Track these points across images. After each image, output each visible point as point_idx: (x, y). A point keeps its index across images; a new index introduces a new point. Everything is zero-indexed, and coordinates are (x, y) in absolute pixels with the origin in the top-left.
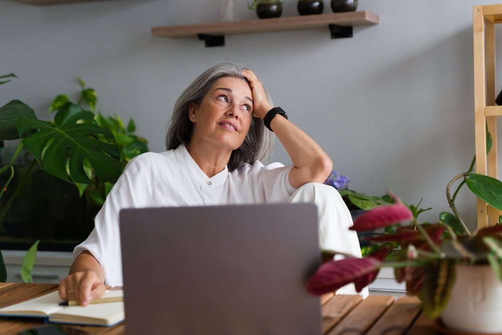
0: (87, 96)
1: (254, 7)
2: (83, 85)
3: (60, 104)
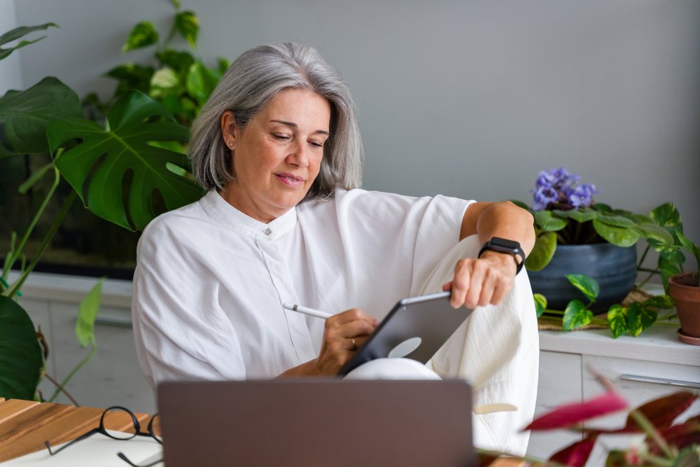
0: (183, 25)
2: (176, 5)
3: (140, 37)
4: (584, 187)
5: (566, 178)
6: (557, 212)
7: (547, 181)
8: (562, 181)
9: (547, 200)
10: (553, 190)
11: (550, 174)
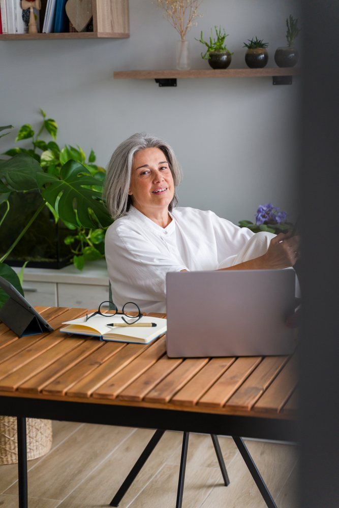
0: (48, 126)
1: (207, 56)
2: (44, 116)
3: (25, 133)
4: (282, 213)
5: (272, 208)
6: (270, 225)
7: (263, 210)
8: (270, 210)
9: (264, 220)
10: (266, 215)
11: (264, 207)
